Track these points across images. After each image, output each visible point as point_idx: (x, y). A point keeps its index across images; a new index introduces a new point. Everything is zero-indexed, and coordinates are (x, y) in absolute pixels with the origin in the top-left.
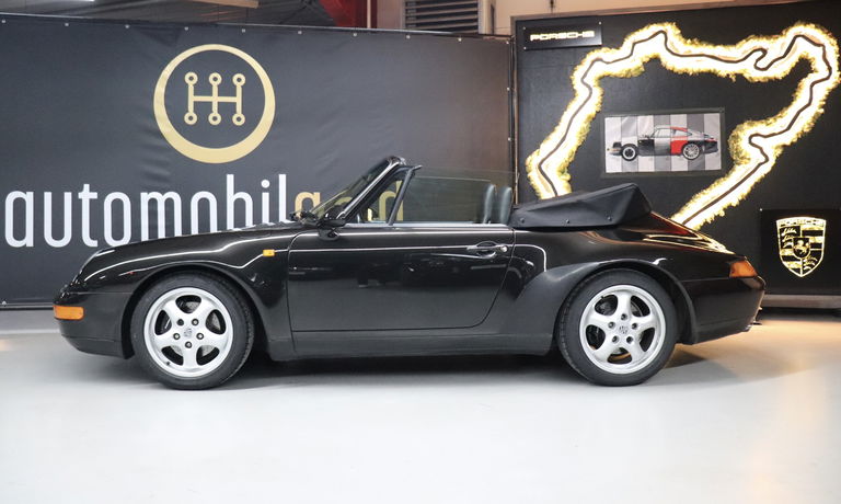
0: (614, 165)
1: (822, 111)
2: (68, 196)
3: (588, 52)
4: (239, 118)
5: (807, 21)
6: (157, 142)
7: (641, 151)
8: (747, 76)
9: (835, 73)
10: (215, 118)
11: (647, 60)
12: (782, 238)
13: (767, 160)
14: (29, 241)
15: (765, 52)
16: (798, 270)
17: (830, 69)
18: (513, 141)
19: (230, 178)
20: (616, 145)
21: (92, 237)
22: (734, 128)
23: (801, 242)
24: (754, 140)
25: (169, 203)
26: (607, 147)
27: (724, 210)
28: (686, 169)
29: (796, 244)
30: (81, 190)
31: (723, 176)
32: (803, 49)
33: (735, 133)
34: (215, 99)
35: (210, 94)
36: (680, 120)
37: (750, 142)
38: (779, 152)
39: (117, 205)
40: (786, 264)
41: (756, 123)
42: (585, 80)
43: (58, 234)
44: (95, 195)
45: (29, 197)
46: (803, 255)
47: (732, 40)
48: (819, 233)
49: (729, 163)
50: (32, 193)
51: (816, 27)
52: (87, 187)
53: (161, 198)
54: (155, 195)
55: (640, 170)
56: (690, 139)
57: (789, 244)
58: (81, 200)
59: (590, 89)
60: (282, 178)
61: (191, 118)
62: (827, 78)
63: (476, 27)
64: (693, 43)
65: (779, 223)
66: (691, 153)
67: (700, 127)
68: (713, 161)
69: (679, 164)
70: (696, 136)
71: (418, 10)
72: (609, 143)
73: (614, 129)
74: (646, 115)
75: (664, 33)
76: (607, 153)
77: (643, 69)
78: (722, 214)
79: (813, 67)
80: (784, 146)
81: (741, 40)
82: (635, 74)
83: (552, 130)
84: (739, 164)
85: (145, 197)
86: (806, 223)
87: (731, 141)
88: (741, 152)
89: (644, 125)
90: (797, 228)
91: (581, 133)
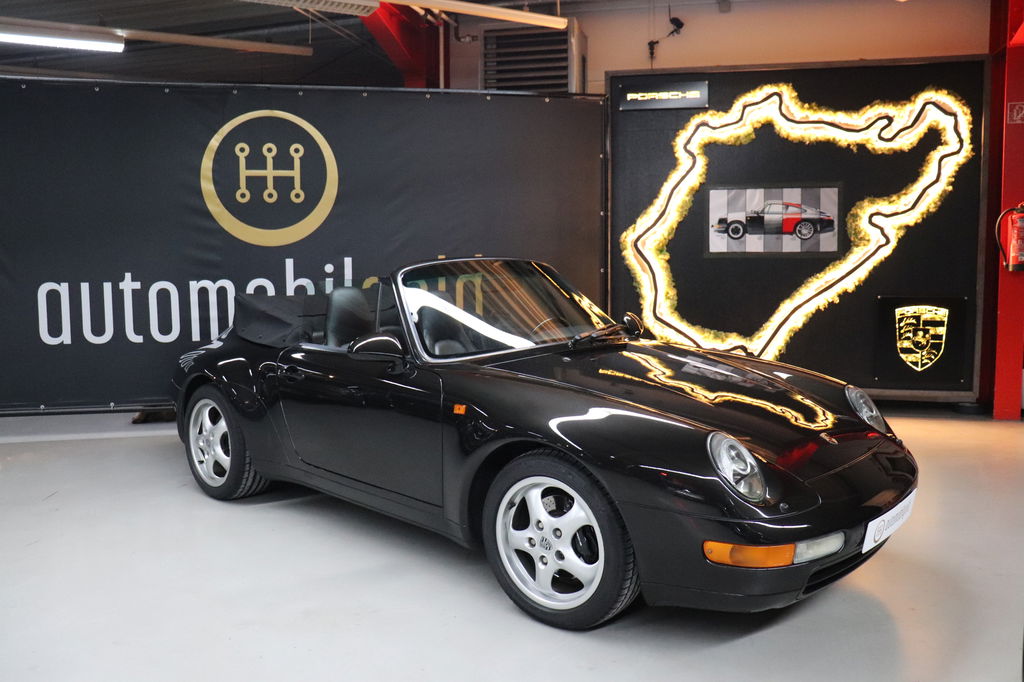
0: (718, 243)
1: (950, 188)
2: (107, 287)
3: (692, 115)
4: (298, 195)
5: (938, 87)
6: (206, 223)
7: (749, 229)
8: (869, 146)
9: (968, 147)
10: (270, 195)
11: (758, 125)
12: (901, 328)
13: (888, 242)
14: (66, 338)
15: (890, 120)
16: (916, 364)
17: (961, 141)
18: (606, 216)
19: (289, 263)
20: (722, 221)
21: (137, 332)
22: (853, 205)
23: (921, 333)
24: (875, 219)
25: (222, 292)
26: (711, 224)
27: (839, 296)
28: (799, 250)
29: (915, 334)
30: (123, 279)
31: (840, 259)
32: (933, 117)
33: (853, 211)
34: (270, 173)
35: (264, 167)
36: (793, 195)
37: (870, 222)
38: (902, 233)
39: (163, 295)
40: (903, 356)
41: (877, 200)
42: (688, 147)
43: (98, 330)
44: (137, 285)
45: (64, 289)
46: (923, 348)
47: (854, 106)
48: (940, 324)
49: (846, 245)
50: (67, 284)
51: (949, 94)
52: (128, 276)
53: (212, 287)
54: (205, 283)
55: (748, 250)
56: (804, 216)
57: (908, 335)
58: (122, 290)
59: (694, 157)
60: (348, 261)
61: (243, 195)
62: (958, 152)
63: (566, 85)
64: (810, 108)
65: (899, 312)
66: (804, 231)
67: (816, 203)
68: (828, 242)
69: (791, 244)
70: (811, 214)
71: (499, 63)
72: (713, 219)
73: (720, 203)
74: (756, 188)
75: (779, 95)
76: (711, 230)
77: (753, 136)
78: (837, 301)
79: (943, 139)
80: (907, 227)
81: (865, 105)
82: (745, 141)
83: (650, 203)
84: (857, 246)
85: (194, 286)
86: (927, 312)
87: (849, 220)
88: (860, 232)
89: (754, 199)
90: (917, 318)
91: (682, 207)
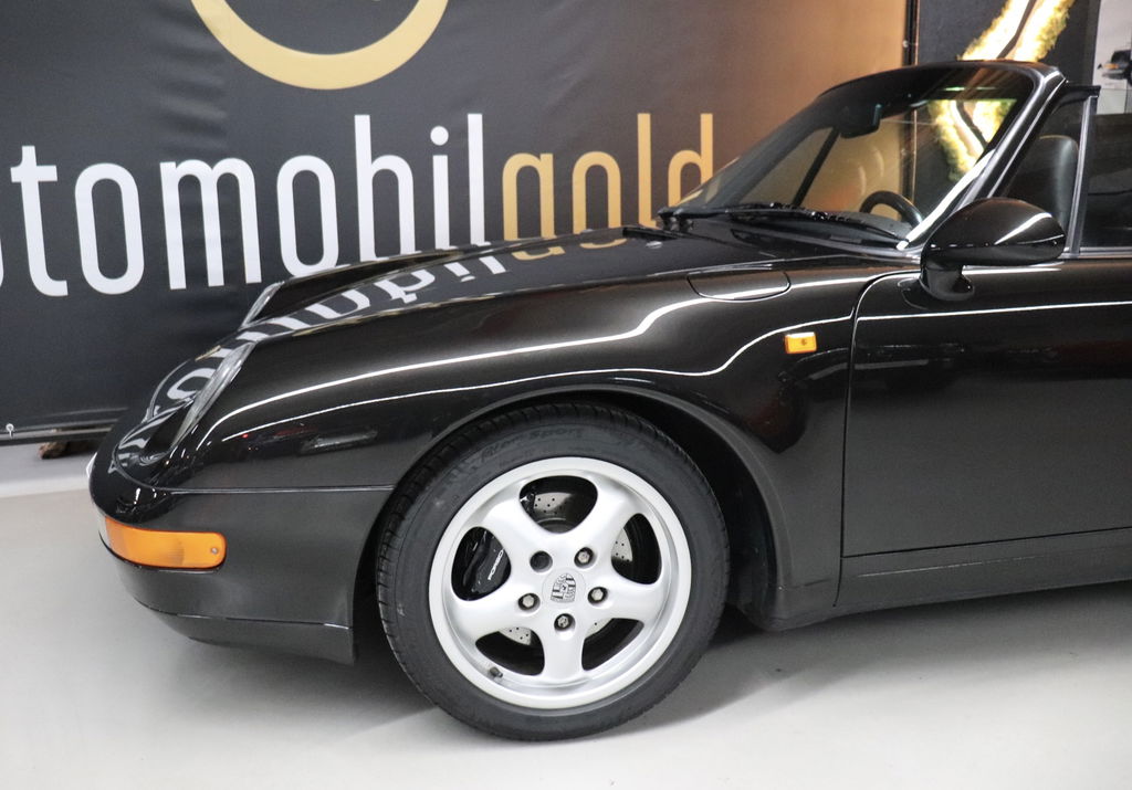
0: (1112, 98)
6: (191, 40)
18: (912, 47)
19: (362, 124)
20: (1118, 56)
21: (54, 272)
25: (228, 185)
26: (1097, 61)
30: (17, 160)
39: (107, 195)
44: (50, 173)
52: (29, 152)
53: (207, 175)
54: (194, 167)
58: (18, 185)
60: (475, 122)
72: (1102, 54)
76: (1098, 73)
85: (171, 174)
91: (1050, 32)
